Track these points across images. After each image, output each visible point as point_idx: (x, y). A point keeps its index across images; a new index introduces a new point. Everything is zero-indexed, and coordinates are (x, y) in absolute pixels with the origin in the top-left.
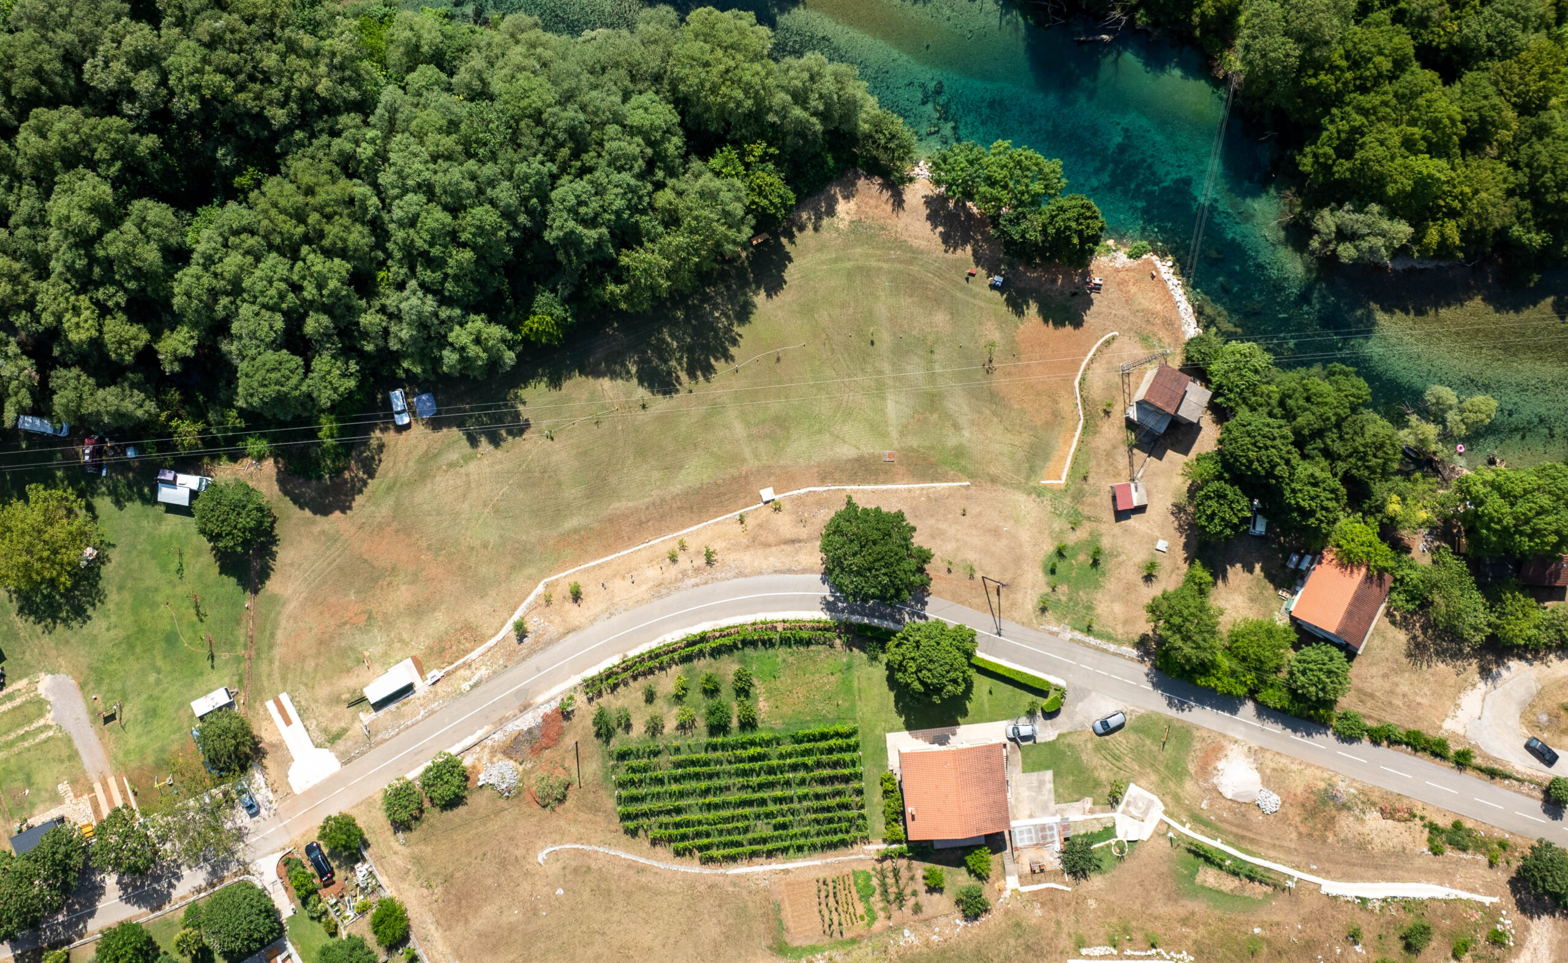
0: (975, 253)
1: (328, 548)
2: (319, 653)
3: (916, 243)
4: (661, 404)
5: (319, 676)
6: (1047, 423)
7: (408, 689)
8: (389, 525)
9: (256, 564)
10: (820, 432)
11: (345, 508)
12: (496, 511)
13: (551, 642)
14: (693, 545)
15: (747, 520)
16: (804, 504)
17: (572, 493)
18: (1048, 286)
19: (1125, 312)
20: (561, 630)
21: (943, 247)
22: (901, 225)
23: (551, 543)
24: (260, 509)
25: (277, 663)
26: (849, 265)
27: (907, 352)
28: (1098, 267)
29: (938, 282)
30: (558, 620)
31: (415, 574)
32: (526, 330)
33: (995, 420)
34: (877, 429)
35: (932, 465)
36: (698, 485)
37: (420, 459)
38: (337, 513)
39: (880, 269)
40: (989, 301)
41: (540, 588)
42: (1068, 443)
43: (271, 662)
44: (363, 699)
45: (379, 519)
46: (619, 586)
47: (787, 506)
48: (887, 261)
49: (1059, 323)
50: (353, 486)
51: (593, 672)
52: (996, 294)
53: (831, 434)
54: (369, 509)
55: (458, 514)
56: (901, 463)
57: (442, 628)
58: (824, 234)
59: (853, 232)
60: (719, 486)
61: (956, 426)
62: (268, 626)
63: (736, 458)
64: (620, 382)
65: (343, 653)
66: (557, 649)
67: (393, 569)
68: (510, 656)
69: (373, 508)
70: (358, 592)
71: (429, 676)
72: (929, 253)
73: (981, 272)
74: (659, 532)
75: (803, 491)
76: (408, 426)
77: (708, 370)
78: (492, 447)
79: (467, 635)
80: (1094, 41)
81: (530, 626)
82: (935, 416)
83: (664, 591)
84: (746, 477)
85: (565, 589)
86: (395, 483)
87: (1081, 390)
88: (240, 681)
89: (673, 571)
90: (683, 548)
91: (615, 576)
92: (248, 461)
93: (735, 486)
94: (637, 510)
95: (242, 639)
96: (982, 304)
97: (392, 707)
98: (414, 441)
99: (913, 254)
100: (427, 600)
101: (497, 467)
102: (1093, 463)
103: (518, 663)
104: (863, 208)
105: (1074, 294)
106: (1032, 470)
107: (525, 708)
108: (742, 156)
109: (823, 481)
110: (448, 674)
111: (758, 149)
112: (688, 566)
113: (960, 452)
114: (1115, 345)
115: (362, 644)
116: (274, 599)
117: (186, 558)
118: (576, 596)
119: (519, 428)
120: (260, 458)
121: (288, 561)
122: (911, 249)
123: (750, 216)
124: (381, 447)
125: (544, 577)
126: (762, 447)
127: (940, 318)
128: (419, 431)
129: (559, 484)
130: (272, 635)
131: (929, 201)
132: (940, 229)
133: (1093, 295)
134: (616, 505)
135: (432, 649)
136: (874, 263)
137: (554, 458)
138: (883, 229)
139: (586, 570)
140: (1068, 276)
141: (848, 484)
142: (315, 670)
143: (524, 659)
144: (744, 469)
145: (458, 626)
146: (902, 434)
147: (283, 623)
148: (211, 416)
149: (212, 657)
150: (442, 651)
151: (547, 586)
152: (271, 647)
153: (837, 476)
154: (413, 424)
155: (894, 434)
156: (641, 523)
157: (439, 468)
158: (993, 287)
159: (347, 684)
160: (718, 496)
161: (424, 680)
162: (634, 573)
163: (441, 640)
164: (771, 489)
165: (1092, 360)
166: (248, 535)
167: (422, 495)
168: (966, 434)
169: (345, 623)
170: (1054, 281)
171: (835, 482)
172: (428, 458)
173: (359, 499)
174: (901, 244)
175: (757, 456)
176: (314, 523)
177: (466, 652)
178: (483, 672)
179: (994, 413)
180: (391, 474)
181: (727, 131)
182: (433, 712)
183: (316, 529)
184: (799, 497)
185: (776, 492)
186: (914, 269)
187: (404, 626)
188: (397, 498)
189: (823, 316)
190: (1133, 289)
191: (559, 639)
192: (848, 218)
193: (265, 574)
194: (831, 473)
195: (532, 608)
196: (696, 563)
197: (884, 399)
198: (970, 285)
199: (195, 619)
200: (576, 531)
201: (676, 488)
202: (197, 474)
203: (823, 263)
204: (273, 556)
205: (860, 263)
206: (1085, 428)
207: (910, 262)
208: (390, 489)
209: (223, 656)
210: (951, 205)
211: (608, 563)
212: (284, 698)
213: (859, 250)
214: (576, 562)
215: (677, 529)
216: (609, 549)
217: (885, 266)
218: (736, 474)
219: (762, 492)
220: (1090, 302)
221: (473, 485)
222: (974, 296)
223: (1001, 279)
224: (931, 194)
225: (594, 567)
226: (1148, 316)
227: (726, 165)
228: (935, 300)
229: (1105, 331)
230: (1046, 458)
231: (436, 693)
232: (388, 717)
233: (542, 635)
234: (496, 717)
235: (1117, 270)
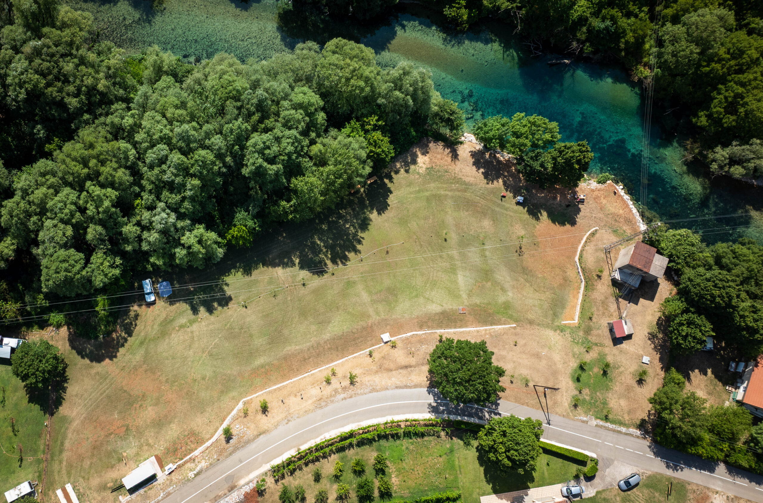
0: (505, 183)
1: (101, 384)
2: (93, 455)
3: (467, 179)
4: (316, 282)
5: (93, 471)
6: (561, 285)
7: (153, 478)
8: (141, 367)
9: (53, 396)
10: (416, 296)
11: (112, 357)
12: (211, 355)
13: (249, 442)
14: (340, 372)
15: (374, 355)
16: (410, 343)
17: (259, 342)
18: (551, 202)
19: (601, 215)
20: (255, 433)
21: (485, 181)
22: (457, 169)
23: (246, 375)
24: (56, 358)
25: (65, 463)
26: (427, 194)
27: (468, 245)
28: (581, 189)
29: (483, 202)
30: (253, 426)
31: (158, 399)
32: (229, 237)
33: (528, 284)
34: (453, 293)
35: (490, 315)
36: (341, 333)
37: (161, 323)
38: (107, 360)
39: (446, 195)
40: (516, 212)
41: (240, 405)
42: (576, 297)
43: (61, 462)
44: (122, 486)
45: (134, 363)
46: (293, 402)
47: (399, 344)
48: (451, 190)
49: (562, 224)
50: (118, 342)
51: (278, 461)
52: (520, 208)
53: (424, 297)
54: (128, 357)
55: (186, 358)
56: (470, 314)
57: (175, 435)
58: (411, 176)
59: (428, 174)
60: (354, 333)
61: (503, 289)
62: (60, 438)
63: (364, 315)
64: (288, 269)
65: (109, 455)
66: (253, 446)
67: (143, 396)
68: (221, 452)
69: (130, 356)
70: (120, 412)
71: (166, 468)
72: (476, 185)
73: (509, 195)
74: (317, 365)
75: (409, 334)
76: (153, 303)
77: (345, 259)
78: (207, 314)
79: (192, 439)
80: (560, 63)
81: (234, 431)
82: (489, 284)
83: (323, 404)
84: (371, 327)
85: (257, 405)
86: (145, 339)
87: (580, 263)
88: (39, 476)
89: (328, 390)
90: (334, 374)
91: (289, 395)
92: (51, 328)
93: (365, 333)
94: (302, 351)
95: (42, 447)
96: (512, 214)
97: (142, 491)
98: (157, 312)
99: (467, 186)
100: (166, 416)
101: (211, 327)
102: (594, 309)
103: (227, 457)
104: (434, 160)
105: (568, 206)
106: (555, 315)
107: (232, 489)
108: (362, 126)
109: (421, 327)
110: (179, 467)
111: (373, 120)
112: (338, 386)
113: (507, 306)
114: (597, 235)
115: (122, 448)
116: (64, 419)
117: (7, 394)
118: (265, 409)
119: (225, 301)
120: (58, 326)
121: (74, 393)
122: (465, 183)
123: (369, 160)
124: (137, 316)
125: (242, 398)
126: (381, 307)
127: (487, 223)
128: (161, 304)
129: (251, 336)
130: (62, 444)
131: (474, 154)
132: (482, 170)
133: (580, 206)
134: (289, 348)
135: (168, 449)
136: (443, 192)
137: (248, 319)
138: (447, 172)
139: (270, 392)
140: (563, 195)
141: (437, 329)
142: (90, 467)
143: (230, 454)
144: (370, 322)
145: (186, 433)
146: (469, 296)
147: (70, 435)
148: (27, 299)
149: (21, 460)
150: (175, 450)
151: (245, 403)
152: (61, 452)
153: (430, 324)
154: (157, 301)
155: (464, 296)
156: (305, 359)
157: (174, 329)
158: (518, 203)
159: (111, 475)
160: (354, 340)
161: (163, 471)
162: (302, 392)
163: (175, 443)
164: (388, 334)
165: (584, 246)
166: (47, 375)
167: (163, 347)
168: (510, 294)
169: (112, 433)
170: (555, 198)
171: (429, 327)
172: (167, 322)
173: (122, 350)
174: (457, 180)
175: (378, 313)
176: (91, 367)
177: (192, 451)
178: (203, 464)
179: (527, 280)
180: (142, 334)
181: (352, 111)
182: (169, 494)
183: (93, 371)
184: (407, 339)
185: (391, 336)
186: (468, 195)
187: (150, 435)
188: (147, 349)
189: (413, 225)
190: (604, 201)
191: (254, 439)
192: (424, 166)
193: (58, 402)
194: (426, 322)
195: (235, 419)
196: (343, 384)
197: (456, 274)
198: (503, 203)
199: (11, 434)
200: (262, 366)
201: (327, 336)
202: (16, 337)
203: (411, 193)
204: (64, 389)
205: (434, 193)
206: (586, 287)
207: (465, 191)
208: (142, 343)
209: (29, 459)
210: (487, 155)
211: (284, 387)
212: (69, 488)
213: (432, 185)
214: (263, 387)
215: (328, 363)
216: (285, 377)
217: (450, 193)
218: (365, 325)
219: (382, 336)
220: (579, 210)
221: (196, 339)
222: (506, 209)
223: (522, 198)
224: (474, 150)
225: (275, 390)
226: (616, 217)
227: (352, 131)
228: (483, 213)
229: (590, 227)
230: (563, 307)
231: (171, 480)
232: (139, 498)
233: (242, 437)
234: (212, 496)
235: (593, 191)
